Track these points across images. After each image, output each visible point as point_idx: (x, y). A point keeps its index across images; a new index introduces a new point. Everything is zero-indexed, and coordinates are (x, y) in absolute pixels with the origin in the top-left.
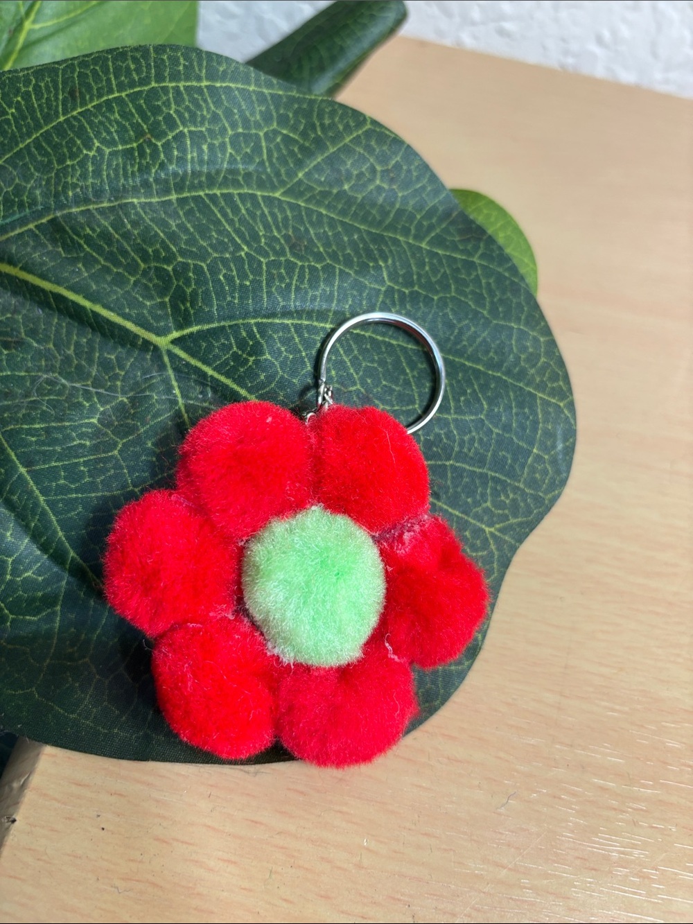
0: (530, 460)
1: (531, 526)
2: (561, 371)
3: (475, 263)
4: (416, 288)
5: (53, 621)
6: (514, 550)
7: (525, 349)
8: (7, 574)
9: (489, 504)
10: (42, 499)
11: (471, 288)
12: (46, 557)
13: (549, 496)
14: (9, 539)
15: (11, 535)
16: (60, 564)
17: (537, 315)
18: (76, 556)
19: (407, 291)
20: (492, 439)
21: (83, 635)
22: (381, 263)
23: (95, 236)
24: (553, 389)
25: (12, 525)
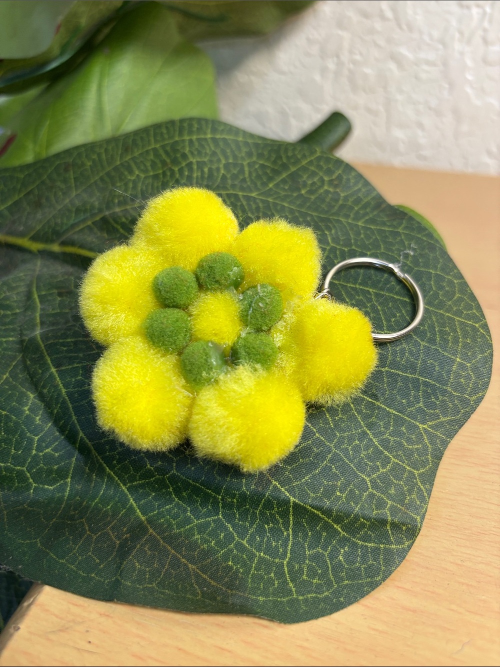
0: (454, 368)
1: (460, 424)
2: (474, 303)
3: (399, 232)
4: (354, 247)
5: (64, 490)
6: (445, 444)
7: (442, 288)
8: (33, 449)
9: (421, 404)
10: (64, 391)
11: (397, 246)
12: (63, 437)
13: (474, 398)
14: (38, 422)
15: (40, 419)
16: (72, 444)
17: (451, 266)
18: (83, 436)
19: (346, 249)
20: (420, 350)
21: (85, 502)
22: (327, 232)
23: (127, 222)
24: (468, 315)
25: (41, 412)
